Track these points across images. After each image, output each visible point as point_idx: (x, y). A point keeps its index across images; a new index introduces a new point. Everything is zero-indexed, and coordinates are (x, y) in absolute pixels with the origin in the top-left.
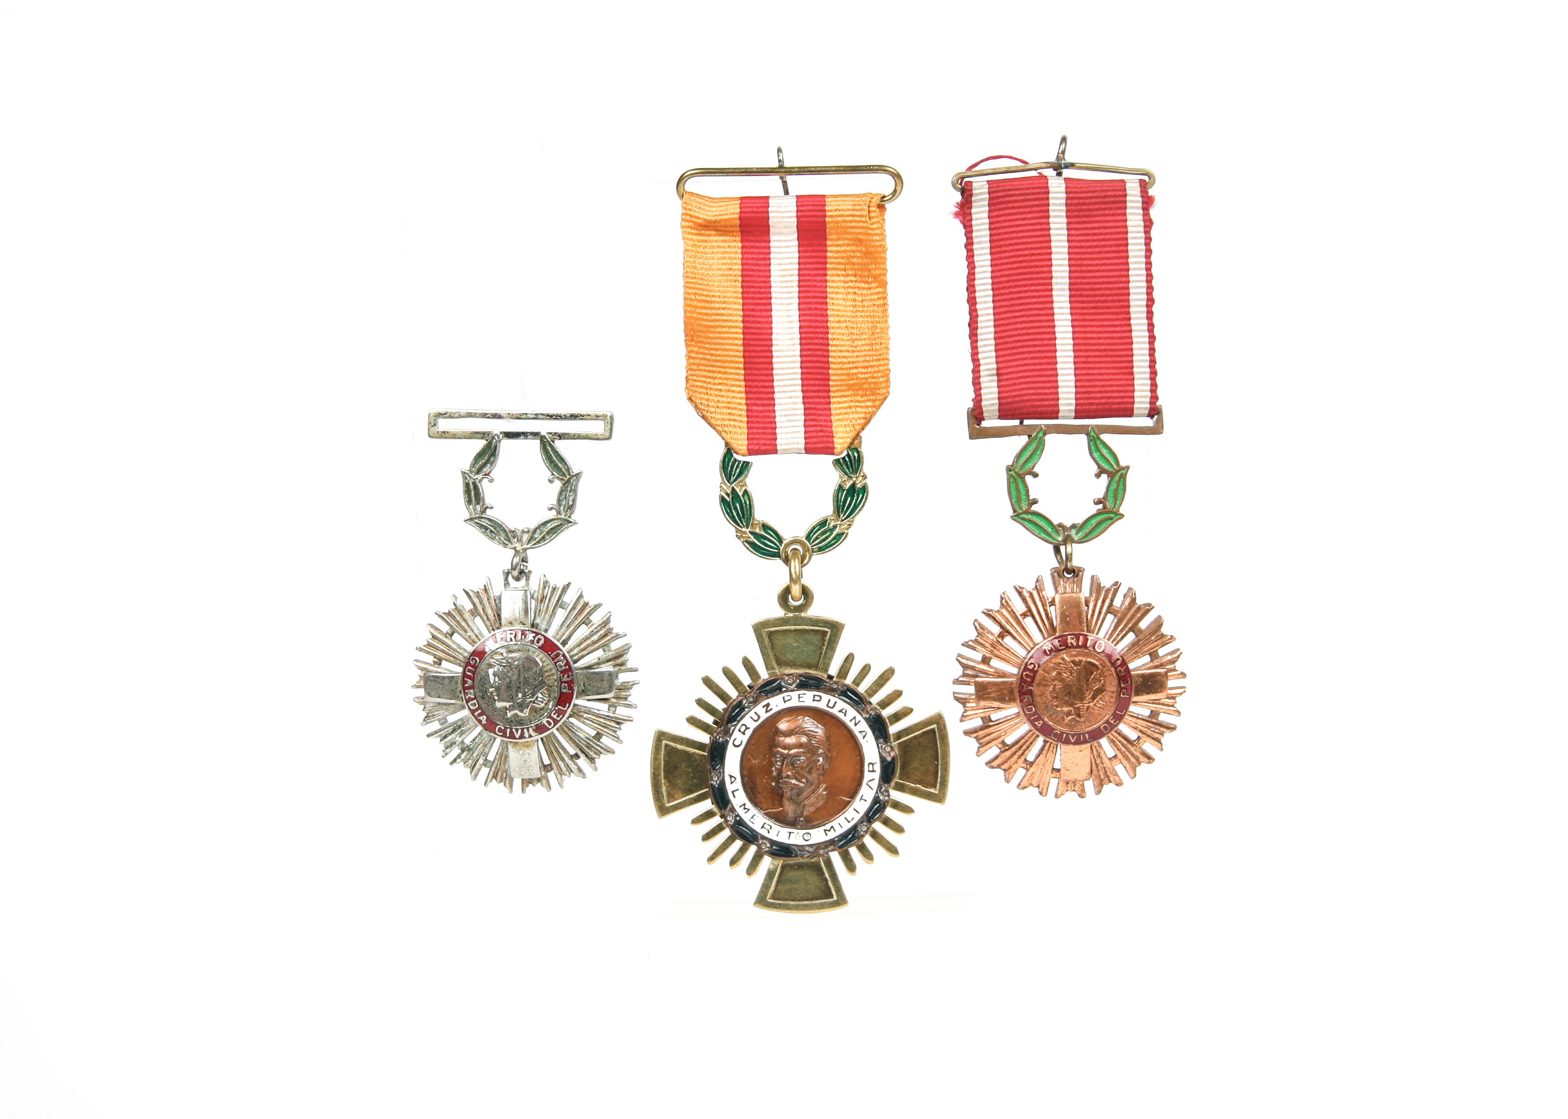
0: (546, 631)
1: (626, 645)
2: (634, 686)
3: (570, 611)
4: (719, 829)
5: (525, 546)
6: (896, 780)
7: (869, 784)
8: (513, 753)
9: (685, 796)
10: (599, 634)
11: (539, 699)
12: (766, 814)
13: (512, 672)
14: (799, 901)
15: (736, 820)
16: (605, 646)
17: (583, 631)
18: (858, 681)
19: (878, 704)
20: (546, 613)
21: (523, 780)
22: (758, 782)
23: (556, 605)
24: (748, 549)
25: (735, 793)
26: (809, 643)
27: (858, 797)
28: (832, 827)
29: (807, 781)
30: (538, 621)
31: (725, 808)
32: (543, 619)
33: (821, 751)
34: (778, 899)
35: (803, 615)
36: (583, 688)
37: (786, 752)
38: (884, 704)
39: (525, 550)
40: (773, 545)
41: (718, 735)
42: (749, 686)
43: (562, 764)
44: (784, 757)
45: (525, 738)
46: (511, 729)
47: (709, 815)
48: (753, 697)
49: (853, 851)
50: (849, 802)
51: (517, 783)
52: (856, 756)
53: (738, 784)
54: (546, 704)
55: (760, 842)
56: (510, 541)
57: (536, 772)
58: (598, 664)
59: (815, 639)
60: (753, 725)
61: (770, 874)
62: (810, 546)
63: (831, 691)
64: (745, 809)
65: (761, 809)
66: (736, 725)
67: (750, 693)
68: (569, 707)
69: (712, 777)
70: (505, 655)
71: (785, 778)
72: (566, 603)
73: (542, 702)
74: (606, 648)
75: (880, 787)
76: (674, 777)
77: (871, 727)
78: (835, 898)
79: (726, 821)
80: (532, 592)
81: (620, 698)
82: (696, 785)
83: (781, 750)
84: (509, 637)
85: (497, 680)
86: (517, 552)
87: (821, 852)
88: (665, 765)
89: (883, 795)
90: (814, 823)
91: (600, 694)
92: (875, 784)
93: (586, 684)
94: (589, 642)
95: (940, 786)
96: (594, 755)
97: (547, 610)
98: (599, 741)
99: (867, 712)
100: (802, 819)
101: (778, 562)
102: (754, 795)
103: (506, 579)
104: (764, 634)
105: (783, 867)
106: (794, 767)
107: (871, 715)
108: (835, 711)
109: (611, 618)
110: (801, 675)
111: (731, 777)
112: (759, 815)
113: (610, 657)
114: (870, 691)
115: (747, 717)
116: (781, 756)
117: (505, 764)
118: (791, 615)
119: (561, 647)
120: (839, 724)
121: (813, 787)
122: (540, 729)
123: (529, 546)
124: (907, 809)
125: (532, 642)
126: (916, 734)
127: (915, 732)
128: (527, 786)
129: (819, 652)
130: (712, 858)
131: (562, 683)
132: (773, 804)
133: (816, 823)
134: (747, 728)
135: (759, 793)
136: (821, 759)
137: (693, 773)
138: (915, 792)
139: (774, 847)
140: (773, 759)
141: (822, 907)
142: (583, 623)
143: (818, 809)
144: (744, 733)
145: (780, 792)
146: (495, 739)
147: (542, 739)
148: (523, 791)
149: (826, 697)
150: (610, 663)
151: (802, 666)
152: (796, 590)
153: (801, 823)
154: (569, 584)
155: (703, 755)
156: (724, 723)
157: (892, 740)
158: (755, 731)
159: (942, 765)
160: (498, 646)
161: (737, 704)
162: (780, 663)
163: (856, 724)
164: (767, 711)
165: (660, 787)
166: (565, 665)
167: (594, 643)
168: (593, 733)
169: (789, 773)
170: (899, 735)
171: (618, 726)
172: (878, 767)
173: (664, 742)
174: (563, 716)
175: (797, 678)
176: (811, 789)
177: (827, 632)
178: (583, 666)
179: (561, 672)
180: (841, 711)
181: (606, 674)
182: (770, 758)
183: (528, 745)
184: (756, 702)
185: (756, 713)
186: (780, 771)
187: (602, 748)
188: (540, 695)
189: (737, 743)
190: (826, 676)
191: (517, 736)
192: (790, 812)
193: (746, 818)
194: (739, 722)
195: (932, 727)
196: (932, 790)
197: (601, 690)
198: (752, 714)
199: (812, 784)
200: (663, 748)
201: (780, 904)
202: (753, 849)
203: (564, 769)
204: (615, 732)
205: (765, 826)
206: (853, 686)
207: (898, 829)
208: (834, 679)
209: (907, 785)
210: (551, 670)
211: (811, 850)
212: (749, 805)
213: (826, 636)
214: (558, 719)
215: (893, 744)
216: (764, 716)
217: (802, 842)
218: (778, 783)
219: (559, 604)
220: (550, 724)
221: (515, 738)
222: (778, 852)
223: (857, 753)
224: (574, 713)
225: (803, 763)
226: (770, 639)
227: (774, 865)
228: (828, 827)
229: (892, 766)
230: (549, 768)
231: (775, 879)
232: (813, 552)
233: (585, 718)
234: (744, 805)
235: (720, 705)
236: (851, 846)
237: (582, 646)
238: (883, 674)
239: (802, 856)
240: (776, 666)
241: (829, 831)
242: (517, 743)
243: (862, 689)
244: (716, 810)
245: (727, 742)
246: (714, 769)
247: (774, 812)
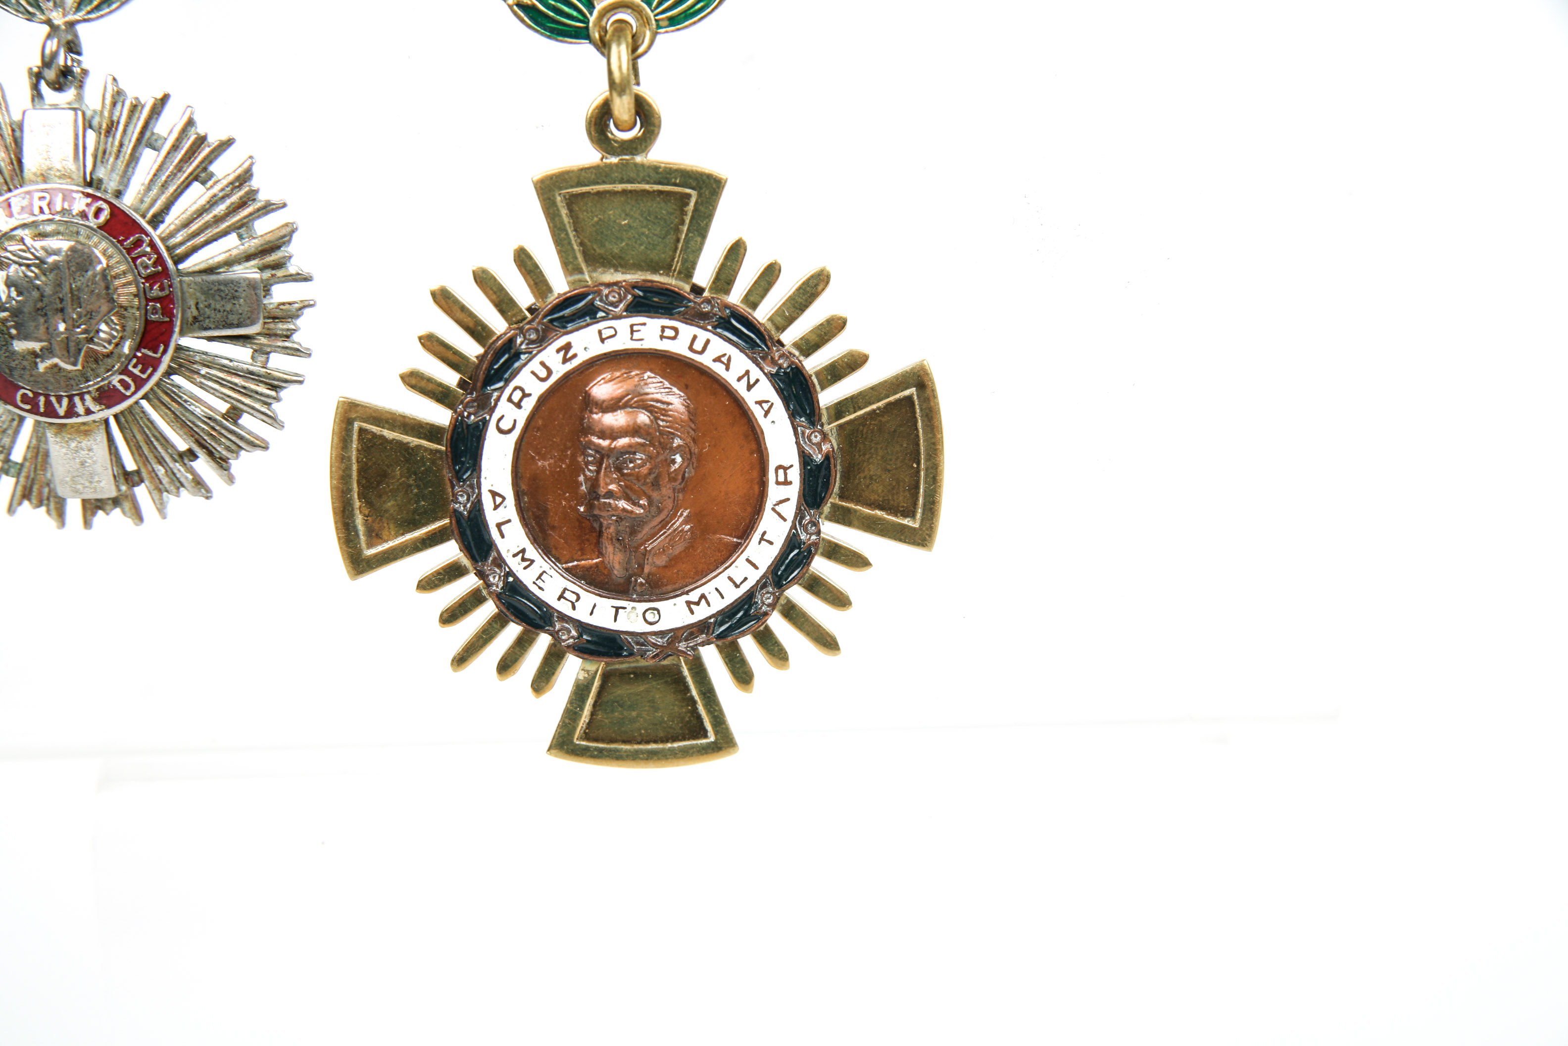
0: (119, 194)
1: (287, 225)
2: (306, 311)
3: (169, 153)
4: (473, 601)
5: (71, 18)
6: (834, 499)
7: (777, 508)
8: (56, 447)
9: (403, 534)
10: (228, 202)
11: (102, 335)
12: (567, 570)
13: (43, 278)
14: (640, 743)
15: (506, 583)
16: (242, 228)
17: (196, 196)
18: (755, 295)
19: (796, 345)
20: (117, 157)
21: (85, 502)
22: (550, 505)
23: (139, 140)
24: (523, 21)
25: (503, 528)
26: (652, 218)
27: (756, 536)
28: (703, 596)
29: (651, 503)
30: (101, 173)
31: (485, 557)
32: (113, 170)
33: (677, 442)
34: (596, 740)
35: (639, 159)
36: (195, 313)
37: (605, 443)
38: (809, 346)
39: (71, 25)
40: (575, 14)
41: (465, 408)
42: (530, 310)
43: (161, 471)
44: (603, 454)
45: (78, 415)
46: (47, 396)
47: (453, 572)
48: (537, 330)
49: (748, 645)
50: (737, 546)
51: (74, 508)
52: (752, 453)
53: (509, 510)
54: (117, 345)
55: (558, 626)
56: (39, 8)
57: (107, 488)
58: (229, 263)
59: (665, 209)
60: (537, 389)
61: (580, 692)
62: (651, 15)
63: (696, 318)
64: (523, 559)
65: (558, 560)
66: (502, 389)
67: (532, 320)
68: (165, 352)
69: (455, 495)
70: (29, 241)
71: (605, 497)
72: (159, 137)
73: (110, 343)
74: (242, 231)
75: (799, 514)
76: (380, 496)
77: (780, 392)
78: (712, 738)
79: (488, 585)
80: (89, 113)
81: (276, 335)
82: (425, 512)
83: (595, 440)
84: (37, 204)
85: (14, 294)
86: (54, 28)
87: (682, 646)
88: (359, 471)
89: (806, 531)
90: (664, 589)
91: (230, 326)
92: (789, 510)
93: (201, 306)
94: (208, 217)
95: (923, 514)
96: (225, 453)
97: (119, 151)
98: (235, 423)
99: (774, 362)
100: (641, 580)
101: (584, 50)
102: (543, 530)
103: (35, 87)
104: (559, 199)
105: (606, 677)
106: (623, 475)
107: (780, 367)
108: (706, 360)
109: (255, 169)
110: (635, 286)
111: (494, 494)
112: (552, 572)
113: (253, 250)
114: (779, 320)
115: (526, 371)
116: (597, 451)
117: (44, 470)
118: (614, 160)
119: (149, 228)
120: (716, 386)
121: (662, 516)
122: (108, 397)
123: (77, 17)
124: (856, 561)
125: (84, 215)
126: (874, 407)
127: (870, 404)
128: (94, 514)
129: (671, 238)
130: (461, 659)
131: (148, 300)
132: (582, 550)
133: (669, 588)
134: (525, 395)
135: (553, 528)
136: (678, 459)
137: (418, 487)
138: (871, 526)
139: (585, 637)
140: (580, 459)
141: (685, 754)
142: (196, 179)
143: (674, 561)
144: (518, 405)
145: (596, 525)
146: (22, 419)
147: (116, 416)
148: (87, 524)
149: (687, 331)
150: (252, 263)
151: (637, 267)
152: (623, 108)
153: (638, 588)
154: (165, 99)
155: (437, 451)
156: (479, 384)
157: (824, 419)
158: (543, 400)
159: (927, 469)
160: (13, 223)
161: (504, 345)
162: (595, 260)
163: (750, 387)
164: (565, 361)
165: (352, 515)
166: (155, 264)
167: (218, 220)
168: (223, 407)
169: (612, 487)
170: (839, 409)
171: (273, 393)
172: (795, 475)
173: (356, 425)
174: (155, 370)
175: (627, 291)
176: (659, 519)
177: (689, 196)
178: (197, 268)
179: (148, 278)
180: (718, 360)
181: (244, 284)
182: (573, 457)
183: (85, 431)
184: (542, 341)
185: (543, 364)
186: (594, 484)
187: (242, 438)
188: (103, 327)
189: (505, 425)
190: (687, 288)
191: (61, 411)
192: (617, 566)
193: (527, 577)
194: (507, 382)
195: (907, 393)
196: (906, 521)
197: (233, 318)
198: (534, 365)
199: (660, 511)
200: (355, 437)
201: (601, 750)
202: (544, 641)
203: (165, 480)
204: (269, 404)
205: (567, 595)
206: (744, 309)
207: (839, 600)
208: (706, 294)
209: (856, 511)
210: (124, 273)
211: (660, 641)
212: (532, 552)
213: (687, 204)
214: (144, 376)
215: (827, 428)
216: (560, 370)
217: (640, 627)
218: (590, 507)
219: (146, 139)
220: (127, 386)
221: (57, 416)
222: (592, 647)
223: (754, 446)
224: (181, 365)
225: (640, 466)
226: (571, 210)
227: (588, 671)
228: (694, 596)
229: (823, 472)
230: (136, 479)
231: (590, 701)
232: (658, 27)
233: (204, 376)
234: (523, 551)
235: (472, 349)
236: (743, 634)
237: (194, 227)
238: (806, 283)
239: (643, 655)
240: (583, 266)
241: (698, 603)
242: (64, 425)
243: (762, 314)
244: (466, 562)
245: (485, 423)
246: (459, 478)
247: (583, 567)
